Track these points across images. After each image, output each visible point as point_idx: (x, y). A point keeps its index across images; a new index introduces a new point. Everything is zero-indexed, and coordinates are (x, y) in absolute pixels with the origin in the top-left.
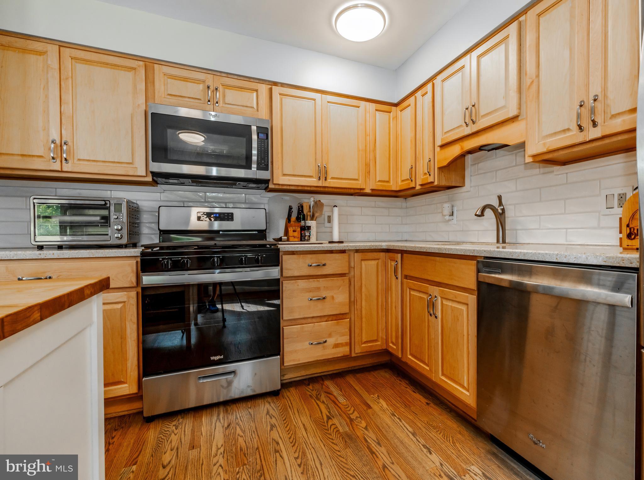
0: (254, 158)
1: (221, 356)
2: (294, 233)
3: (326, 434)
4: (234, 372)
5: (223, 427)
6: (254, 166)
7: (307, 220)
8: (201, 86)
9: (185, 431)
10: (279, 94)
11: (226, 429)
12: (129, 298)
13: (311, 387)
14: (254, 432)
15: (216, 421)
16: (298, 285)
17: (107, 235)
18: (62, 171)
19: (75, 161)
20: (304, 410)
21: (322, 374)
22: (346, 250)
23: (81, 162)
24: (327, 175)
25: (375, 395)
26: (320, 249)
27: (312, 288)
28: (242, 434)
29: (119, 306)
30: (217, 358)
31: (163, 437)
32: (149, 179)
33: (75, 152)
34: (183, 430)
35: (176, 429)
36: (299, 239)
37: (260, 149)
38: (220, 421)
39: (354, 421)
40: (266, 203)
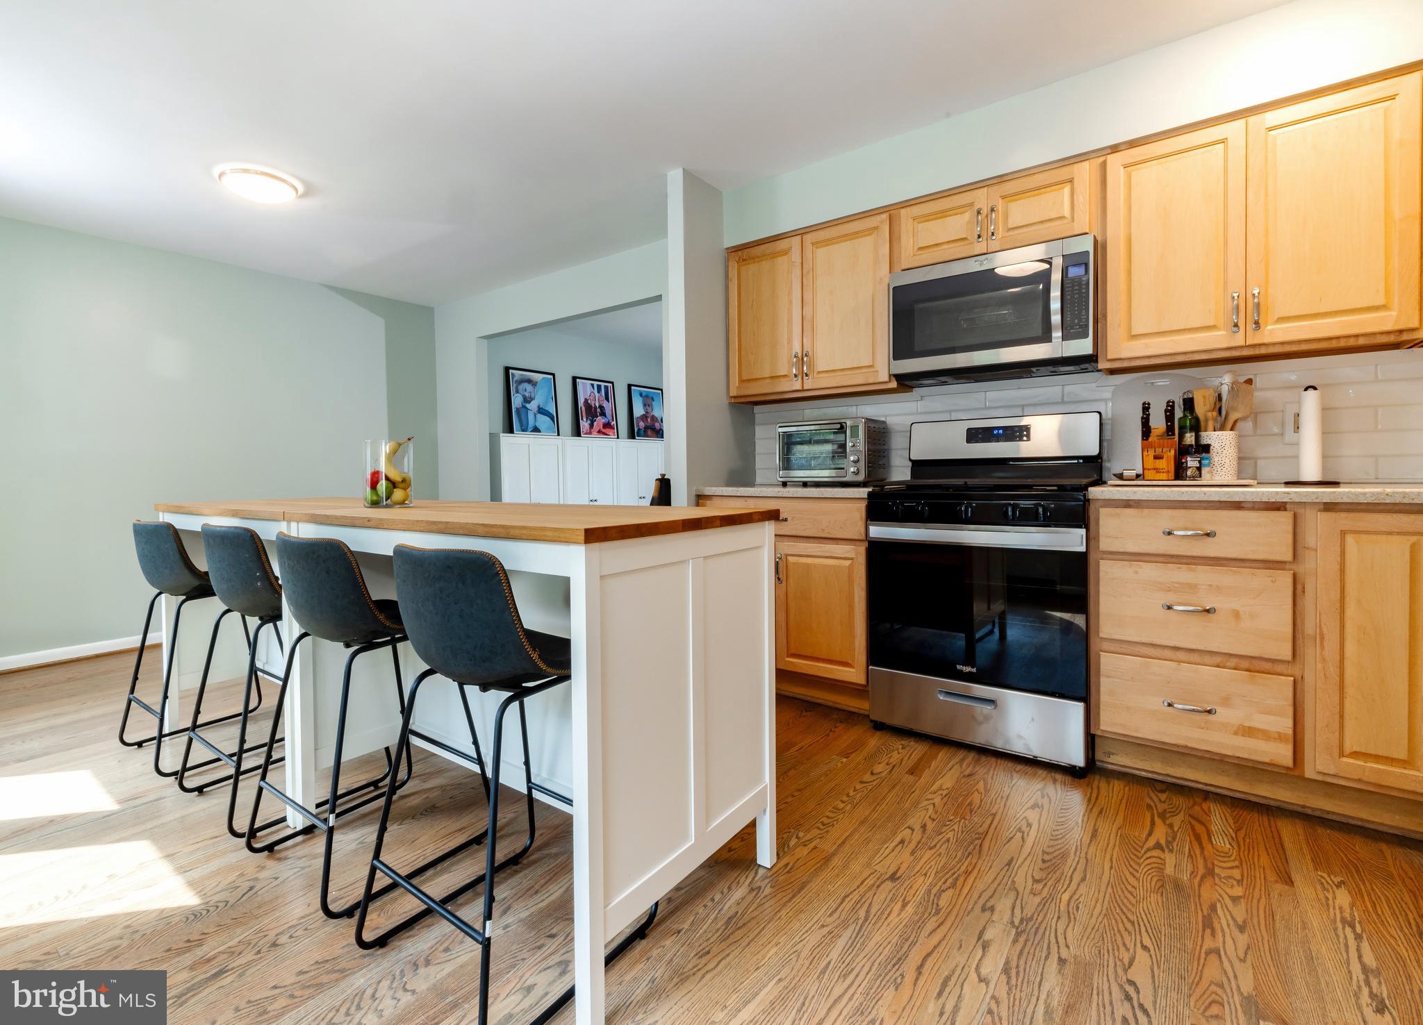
0: (1056, 318)
1: (973, 667)
2: (1158, 461)
3: (1130, 860)
4: (991, 702)
5: (962, 773)
6: (1057, 334)
7: (1206, 431)
8: (967, 216)
9: (911, 755)
10: (1122, 167)
11: (964, 776)
12: (857, 554)
13: (1163, 796)
14: (1002, 797)
15: (957, 763)
16: (1136, 572)
17: (843, 469)
18: (803, 390)
19: (815, 374)
20: (1114, 815)
21: (1212, 789)
22: (1286, 503)
23: (821, 375)
24: (1258, 316)
25: (1332, 877)
26: (1196, 499)
27: (1174, 583)
28: (982, 789)
29: (847, 563)
30: (967, 669)
31: (884, 749)
32: (894, 384)
33: (815, 363)
34: (910, 753)
35: (902, 749)
36: (1172, 475)
37: (1071, 297)
38: (961, 766)
39: (1216, 877)
40: (1109, 399)
